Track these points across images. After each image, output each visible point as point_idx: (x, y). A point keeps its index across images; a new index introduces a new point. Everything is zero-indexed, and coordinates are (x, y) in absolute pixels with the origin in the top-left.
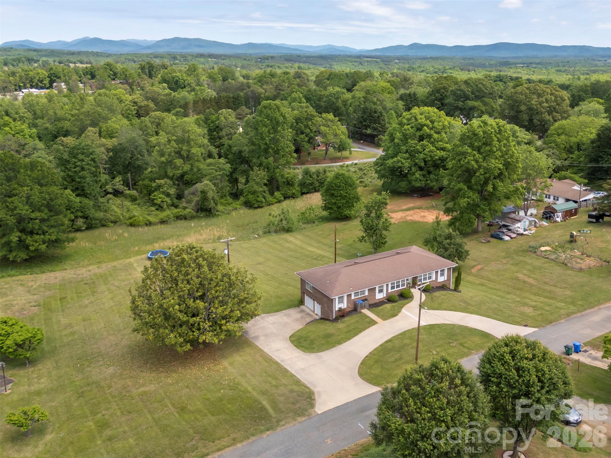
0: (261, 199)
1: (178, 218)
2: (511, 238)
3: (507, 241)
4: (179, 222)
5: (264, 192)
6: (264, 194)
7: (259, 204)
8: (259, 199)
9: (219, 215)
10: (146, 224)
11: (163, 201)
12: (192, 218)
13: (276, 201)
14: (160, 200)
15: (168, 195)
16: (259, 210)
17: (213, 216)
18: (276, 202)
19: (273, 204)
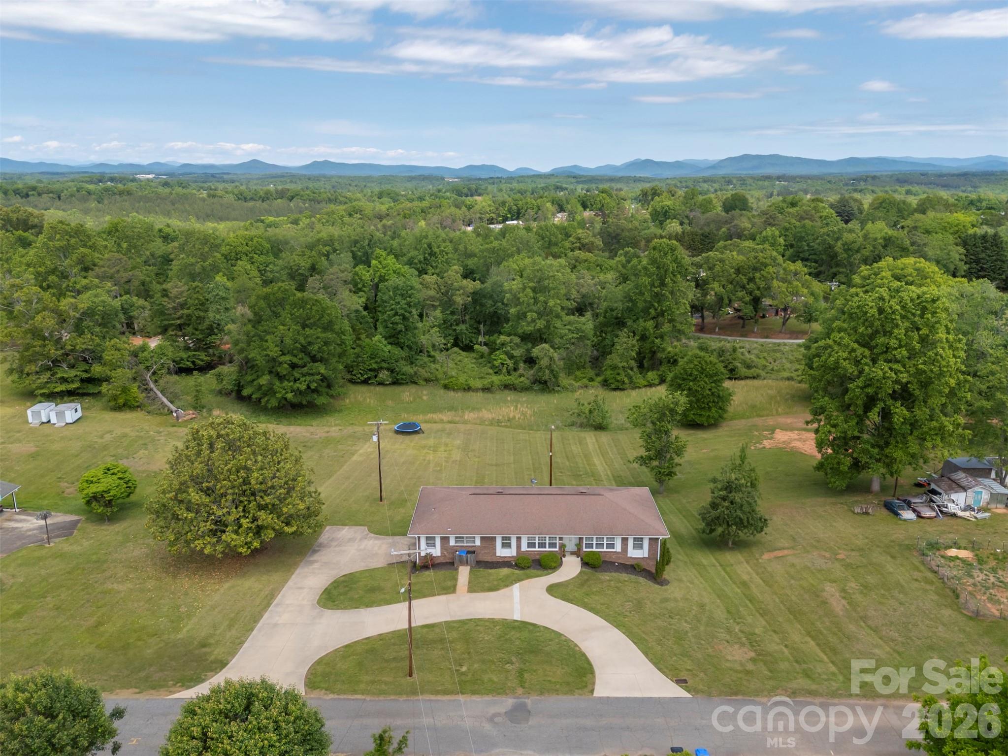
0: (623, 377)
1: (507, 387)
2: (919, 516)
3: (905, 520)
4: (507, 392)
5: (632, 369)
6: (629, 371)
7: (619, 384)
8: (619, 378)
9: (558, 391)
10: (464, 389)
11: (503, 364)
12: (525, 389)
13: (646, 383)
14: (500, 361)
15: (511, 357)
16: (618, 393)
17: (550, 392)
18: (645, 386)
19: (640, 388)
